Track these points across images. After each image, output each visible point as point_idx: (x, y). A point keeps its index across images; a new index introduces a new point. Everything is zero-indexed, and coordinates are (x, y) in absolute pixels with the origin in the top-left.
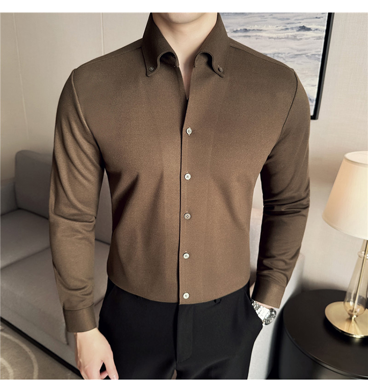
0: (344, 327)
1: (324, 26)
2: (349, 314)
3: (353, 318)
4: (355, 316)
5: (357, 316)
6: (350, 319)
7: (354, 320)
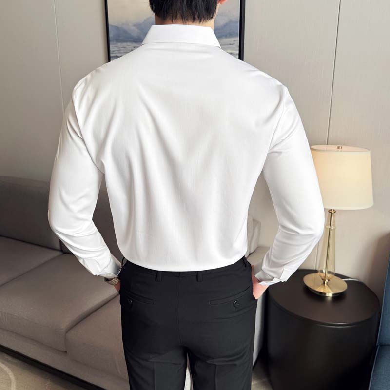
0: (321, 290)
1: (236, 50)
2: (323, 279)
3: (326, 282)
4: (327, 281)
5: (329, 280)
6: (324, 283)
7: (327, 284)
